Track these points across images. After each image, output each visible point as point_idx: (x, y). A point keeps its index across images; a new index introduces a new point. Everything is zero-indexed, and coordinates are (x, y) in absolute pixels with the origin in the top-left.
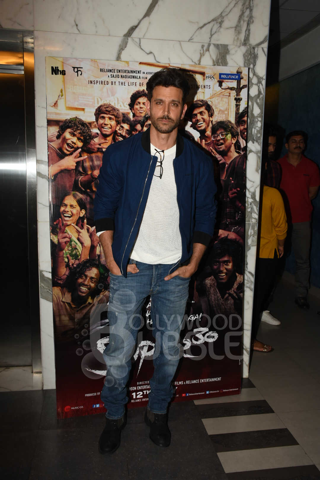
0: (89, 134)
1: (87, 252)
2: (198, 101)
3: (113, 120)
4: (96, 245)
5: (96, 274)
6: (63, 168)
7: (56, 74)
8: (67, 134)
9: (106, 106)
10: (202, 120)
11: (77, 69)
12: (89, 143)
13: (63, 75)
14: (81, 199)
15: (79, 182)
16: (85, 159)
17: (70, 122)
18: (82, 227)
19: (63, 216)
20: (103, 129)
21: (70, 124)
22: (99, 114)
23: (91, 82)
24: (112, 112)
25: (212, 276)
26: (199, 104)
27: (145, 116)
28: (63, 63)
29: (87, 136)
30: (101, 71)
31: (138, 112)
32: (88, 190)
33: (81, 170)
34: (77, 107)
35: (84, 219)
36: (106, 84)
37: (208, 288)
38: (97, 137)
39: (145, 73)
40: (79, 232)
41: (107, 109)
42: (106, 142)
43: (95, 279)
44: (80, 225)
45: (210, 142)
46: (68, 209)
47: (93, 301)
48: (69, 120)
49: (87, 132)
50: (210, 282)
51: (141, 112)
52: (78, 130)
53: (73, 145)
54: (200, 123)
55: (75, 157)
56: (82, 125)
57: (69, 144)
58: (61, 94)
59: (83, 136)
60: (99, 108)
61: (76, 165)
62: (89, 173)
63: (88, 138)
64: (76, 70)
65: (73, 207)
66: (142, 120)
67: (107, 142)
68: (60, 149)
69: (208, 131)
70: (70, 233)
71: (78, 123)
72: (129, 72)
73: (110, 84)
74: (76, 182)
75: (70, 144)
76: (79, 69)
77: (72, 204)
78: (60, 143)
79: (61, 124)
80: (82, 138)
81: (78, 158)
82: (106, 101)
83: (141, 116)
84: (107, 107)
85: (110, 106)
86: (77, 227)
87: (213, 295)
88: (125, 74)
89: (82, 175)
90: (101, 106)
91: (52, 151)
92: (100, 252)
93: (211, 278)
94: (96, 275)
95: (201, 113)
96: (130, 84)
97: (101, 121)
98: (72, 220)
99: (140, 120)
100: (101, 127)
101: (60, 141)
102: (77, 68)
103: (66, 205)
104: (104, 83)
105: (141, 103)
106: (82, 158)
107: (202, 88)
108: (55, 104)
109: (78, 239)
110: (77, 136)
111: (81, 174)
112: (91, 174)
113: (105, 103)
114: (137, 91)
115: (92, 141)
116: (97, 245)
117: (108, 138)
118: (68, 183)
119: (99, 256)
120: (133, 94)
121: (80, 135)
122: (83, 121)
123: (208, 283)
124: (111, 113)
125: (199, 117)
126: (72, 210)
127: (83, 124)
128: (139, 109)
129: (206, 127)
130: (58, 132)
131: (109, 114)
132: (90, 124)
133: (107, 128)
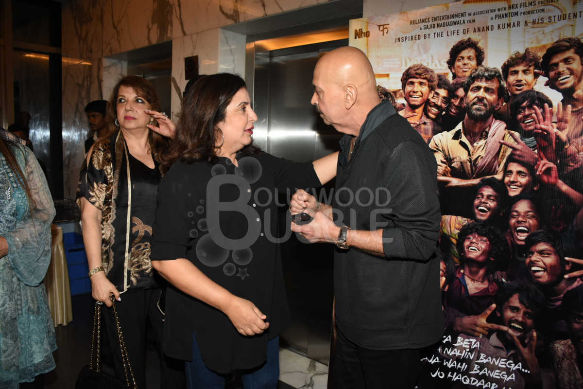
2: (561, 41)
3: (425, 85)
7: (359, 38)
9: (416, 68)
10: (567, 71)
11: (383, 27)
13: (367, 37)
20: (411, 99)
22: (407, 79)
23: (399, 40)
24: (423, 74)
25: (569, 340)
26: (563, 46)
27: (471, 76)
28: (368, 23)
30: (411, 23)
31: (461, 71)
34: (380, 73)
36: (417, 39)
37: (560, 358)
38: (402, 109)
39: (472, 14)
41: (417, 71)
42: (413, 116)
45: (582, 109)
50: (563, 349)
51: (465, 70)
54: (564, 77)
56: (385, 95)
60: (407, 71)
64: (381, 28)
66: (466, 82)
67: (416, 115)
69: (579, 88)
71: (381, 93)
72: (448, 18)
73: (422, 38)
76: (385, 26)
82: (417, 61)
83: (464, 76)
84: (418, 69)
85: (422, 67)
87: (566, 374)
88: (442, 22)
90: (409, 69)
93: (565, 341)
95: (566, 61)
96: (449, 34)
97: (409, 88)
99: (464, 82)
100: (408, 96)
102: (383, 25)
104: (415, 38)
105: (466, 58)
107: (569, 19)
113: (415, 64)
114: (459, 42)
117: (417, 110)
120: (454, 46)
122: (387, 90)
123: (559, 349)
124: (422, 77)
125: (562, 67)
127: (386, 93)
128: (462, 66)
129: (574, 83)
131: (419, 78)
132: (395, 92)
133: (416, 96)
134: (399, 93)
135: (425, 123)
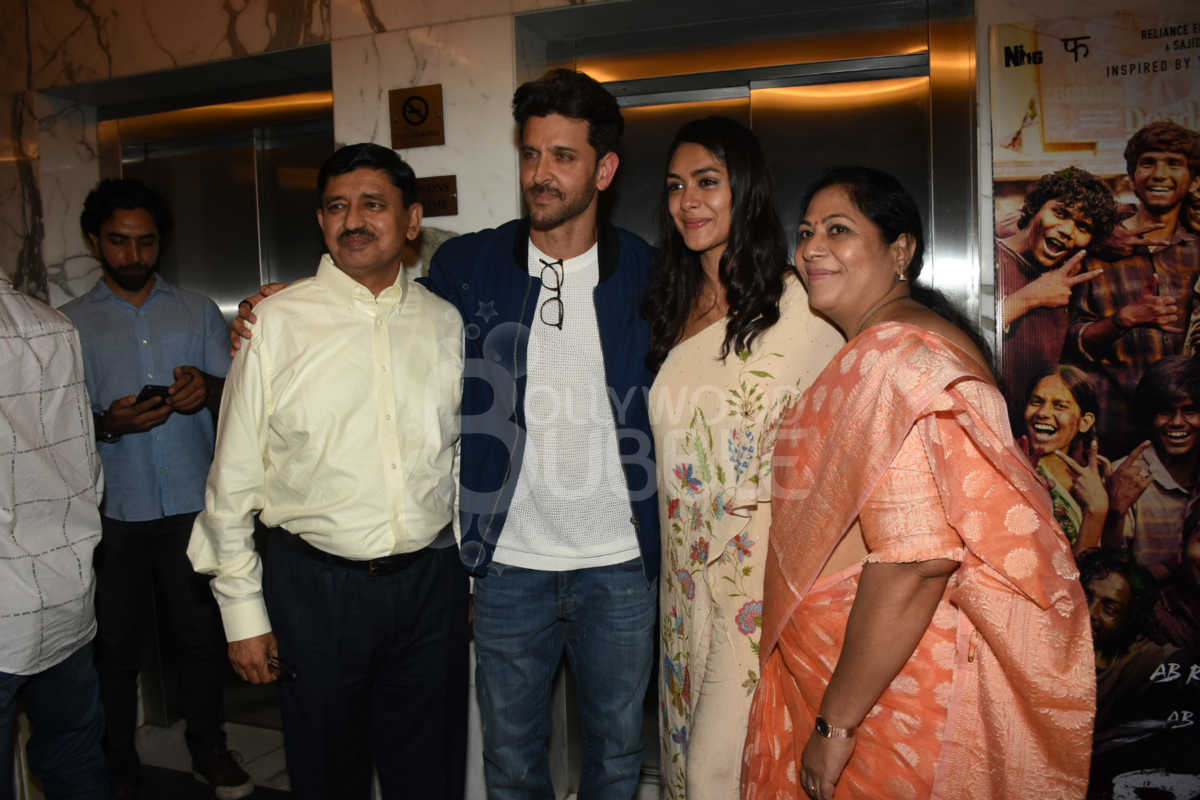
0: (1107, 209)
1: (1096, 528)
3: (1181, 165)
4: (1122, 511)
5: (1118, 590)
6: (1035, 302)
7: (1016, 64)
8: (1047, 216)
9: (1158, 130)
11: (1075, 43)
12: (1109, 235)
13: (1035, 63)
14: (1084, 384)
15: (1080, 340)
16: (1096, 278)
17: (1055, 183)
18: (1085, 462)
19: (1031, 429)
20: (1149, 194)
21: (1055, 188)
22: (1138, 154)
23: (1115, 71)
24: (1175, 143)
28: (1036, 33)
29: (1102, 216)
30: (1143, 36)
32: (1105, 361)
33: (1084, 305)
34: (1074, 140)
35: (1091, 440)
36: (1158, 69)
38: (1129, 216)
40: (1074, 474)
41: (1162, 137)
42: (1157, 228)
43: (1117, 605)
44: (1079, 453)
46: (1047, 410)
47: (1108, 664)
48: (1053, 176)
49: (1102, 206)
52: (1077, 200)
53: (1064, 241)
55: (1069, 274)
56: (1087, 187)
57: (1052, 238)
58: (1030, 112)
59: (1092, 216)
60: (1139, 135)
61: (1070, 293)
62: (1109, 313)
63: (1105, 219)
64: (1071, 45)
65: (1062, 406)
67: (1161, 228)
68: (1029, 254)
70: (1050, 476)
71: (1078, 181)
73: (1171, 67)
74: (1071, 339)
75: (1056, 239)
76: (1080, 42)
77: (1059, 396)
78: (1028, 239)
79: (1030, 189)
80: (1089, 221)
81: (1077, 274)
82: (1159, 114)
84: (1163, 132)
85: (1171, 127)
86: (1069, 460)
89: (1086, 321)
90: (1143, 131)
91: (1005, 260)
92: (1135, 530)
94: (1119, 592)
97: (1144, 172)
98: (1058, 440)
100: (1142, 189)
101: (1027, 232)
102: (1075, 40)
103: (1042, 401)
104: (1154, 67)
106: (1088, 275)
108: (1015, 139)
109: (1073, 492)
110: (1075, 217)
111: (1084, 317)
112: (1114, 316)
113: (1154, 121)
115: (1116, 228)
116: (1127, 512)
117: (1165, 217)
118: (1049, 341)
119: (1132, 541)
121: (1082, 213)
122: (1093, 176)
124: (1173, 148)
126: (1056, 413)
127: (1090, 183)
130: (1024, 210)
131: (1168, 150)
132: (1112, 181)
133: (1160, 188)
134: (1123, 182)
135: (1183, 243)
